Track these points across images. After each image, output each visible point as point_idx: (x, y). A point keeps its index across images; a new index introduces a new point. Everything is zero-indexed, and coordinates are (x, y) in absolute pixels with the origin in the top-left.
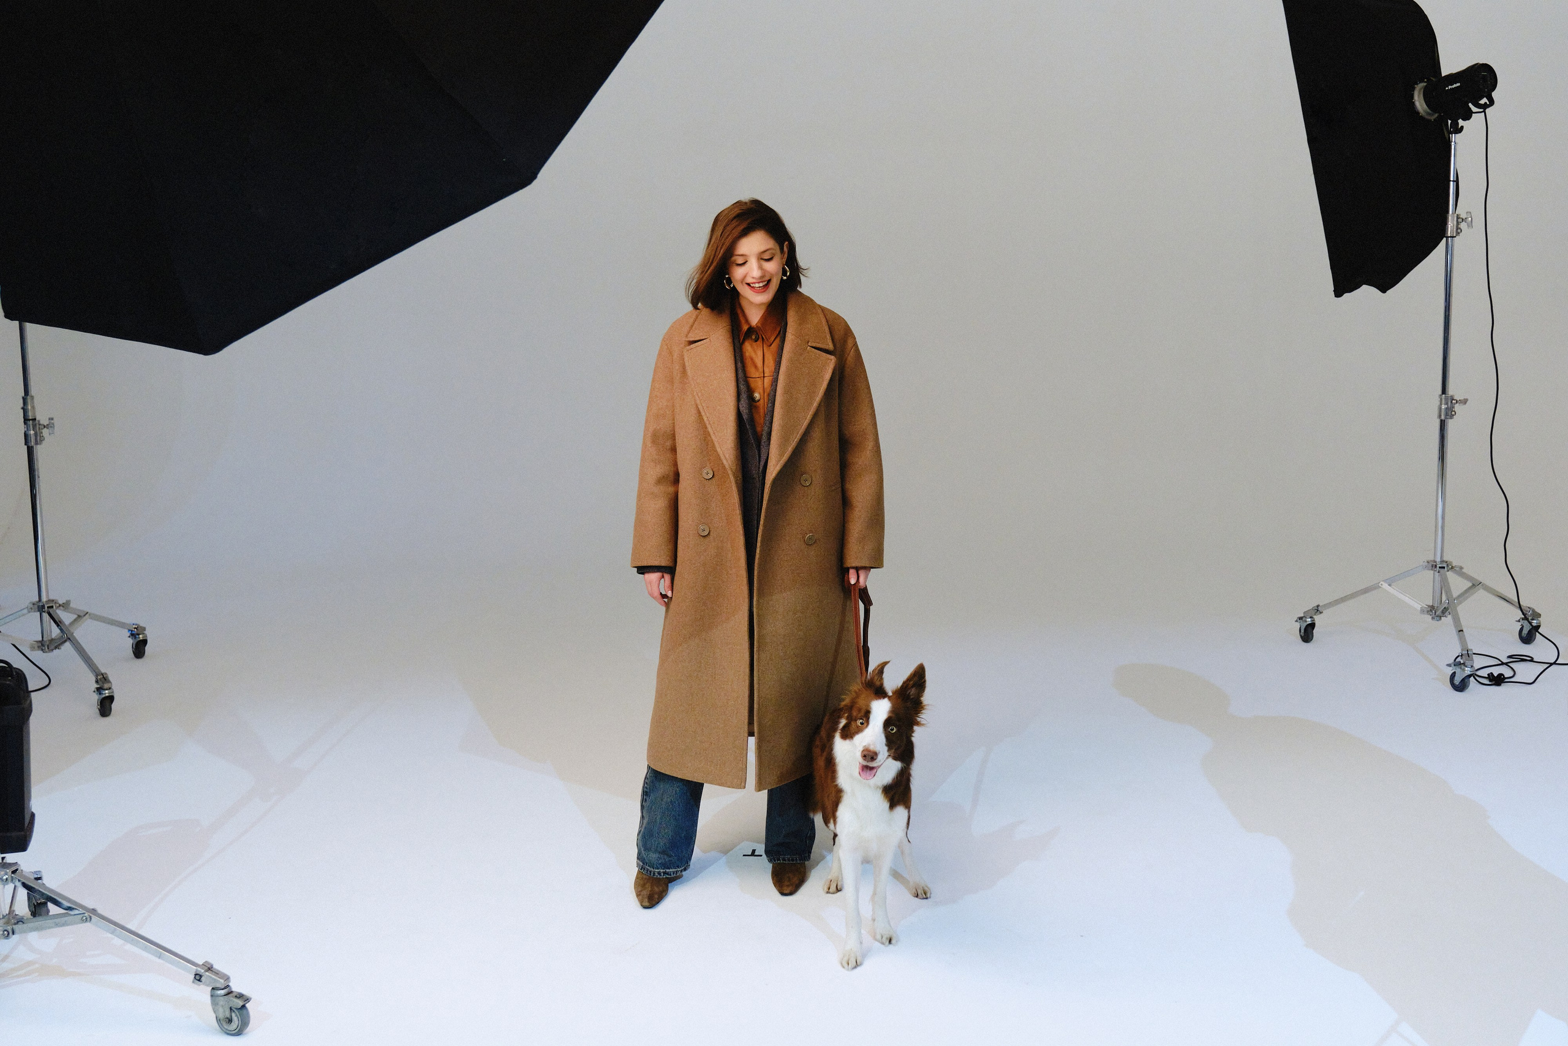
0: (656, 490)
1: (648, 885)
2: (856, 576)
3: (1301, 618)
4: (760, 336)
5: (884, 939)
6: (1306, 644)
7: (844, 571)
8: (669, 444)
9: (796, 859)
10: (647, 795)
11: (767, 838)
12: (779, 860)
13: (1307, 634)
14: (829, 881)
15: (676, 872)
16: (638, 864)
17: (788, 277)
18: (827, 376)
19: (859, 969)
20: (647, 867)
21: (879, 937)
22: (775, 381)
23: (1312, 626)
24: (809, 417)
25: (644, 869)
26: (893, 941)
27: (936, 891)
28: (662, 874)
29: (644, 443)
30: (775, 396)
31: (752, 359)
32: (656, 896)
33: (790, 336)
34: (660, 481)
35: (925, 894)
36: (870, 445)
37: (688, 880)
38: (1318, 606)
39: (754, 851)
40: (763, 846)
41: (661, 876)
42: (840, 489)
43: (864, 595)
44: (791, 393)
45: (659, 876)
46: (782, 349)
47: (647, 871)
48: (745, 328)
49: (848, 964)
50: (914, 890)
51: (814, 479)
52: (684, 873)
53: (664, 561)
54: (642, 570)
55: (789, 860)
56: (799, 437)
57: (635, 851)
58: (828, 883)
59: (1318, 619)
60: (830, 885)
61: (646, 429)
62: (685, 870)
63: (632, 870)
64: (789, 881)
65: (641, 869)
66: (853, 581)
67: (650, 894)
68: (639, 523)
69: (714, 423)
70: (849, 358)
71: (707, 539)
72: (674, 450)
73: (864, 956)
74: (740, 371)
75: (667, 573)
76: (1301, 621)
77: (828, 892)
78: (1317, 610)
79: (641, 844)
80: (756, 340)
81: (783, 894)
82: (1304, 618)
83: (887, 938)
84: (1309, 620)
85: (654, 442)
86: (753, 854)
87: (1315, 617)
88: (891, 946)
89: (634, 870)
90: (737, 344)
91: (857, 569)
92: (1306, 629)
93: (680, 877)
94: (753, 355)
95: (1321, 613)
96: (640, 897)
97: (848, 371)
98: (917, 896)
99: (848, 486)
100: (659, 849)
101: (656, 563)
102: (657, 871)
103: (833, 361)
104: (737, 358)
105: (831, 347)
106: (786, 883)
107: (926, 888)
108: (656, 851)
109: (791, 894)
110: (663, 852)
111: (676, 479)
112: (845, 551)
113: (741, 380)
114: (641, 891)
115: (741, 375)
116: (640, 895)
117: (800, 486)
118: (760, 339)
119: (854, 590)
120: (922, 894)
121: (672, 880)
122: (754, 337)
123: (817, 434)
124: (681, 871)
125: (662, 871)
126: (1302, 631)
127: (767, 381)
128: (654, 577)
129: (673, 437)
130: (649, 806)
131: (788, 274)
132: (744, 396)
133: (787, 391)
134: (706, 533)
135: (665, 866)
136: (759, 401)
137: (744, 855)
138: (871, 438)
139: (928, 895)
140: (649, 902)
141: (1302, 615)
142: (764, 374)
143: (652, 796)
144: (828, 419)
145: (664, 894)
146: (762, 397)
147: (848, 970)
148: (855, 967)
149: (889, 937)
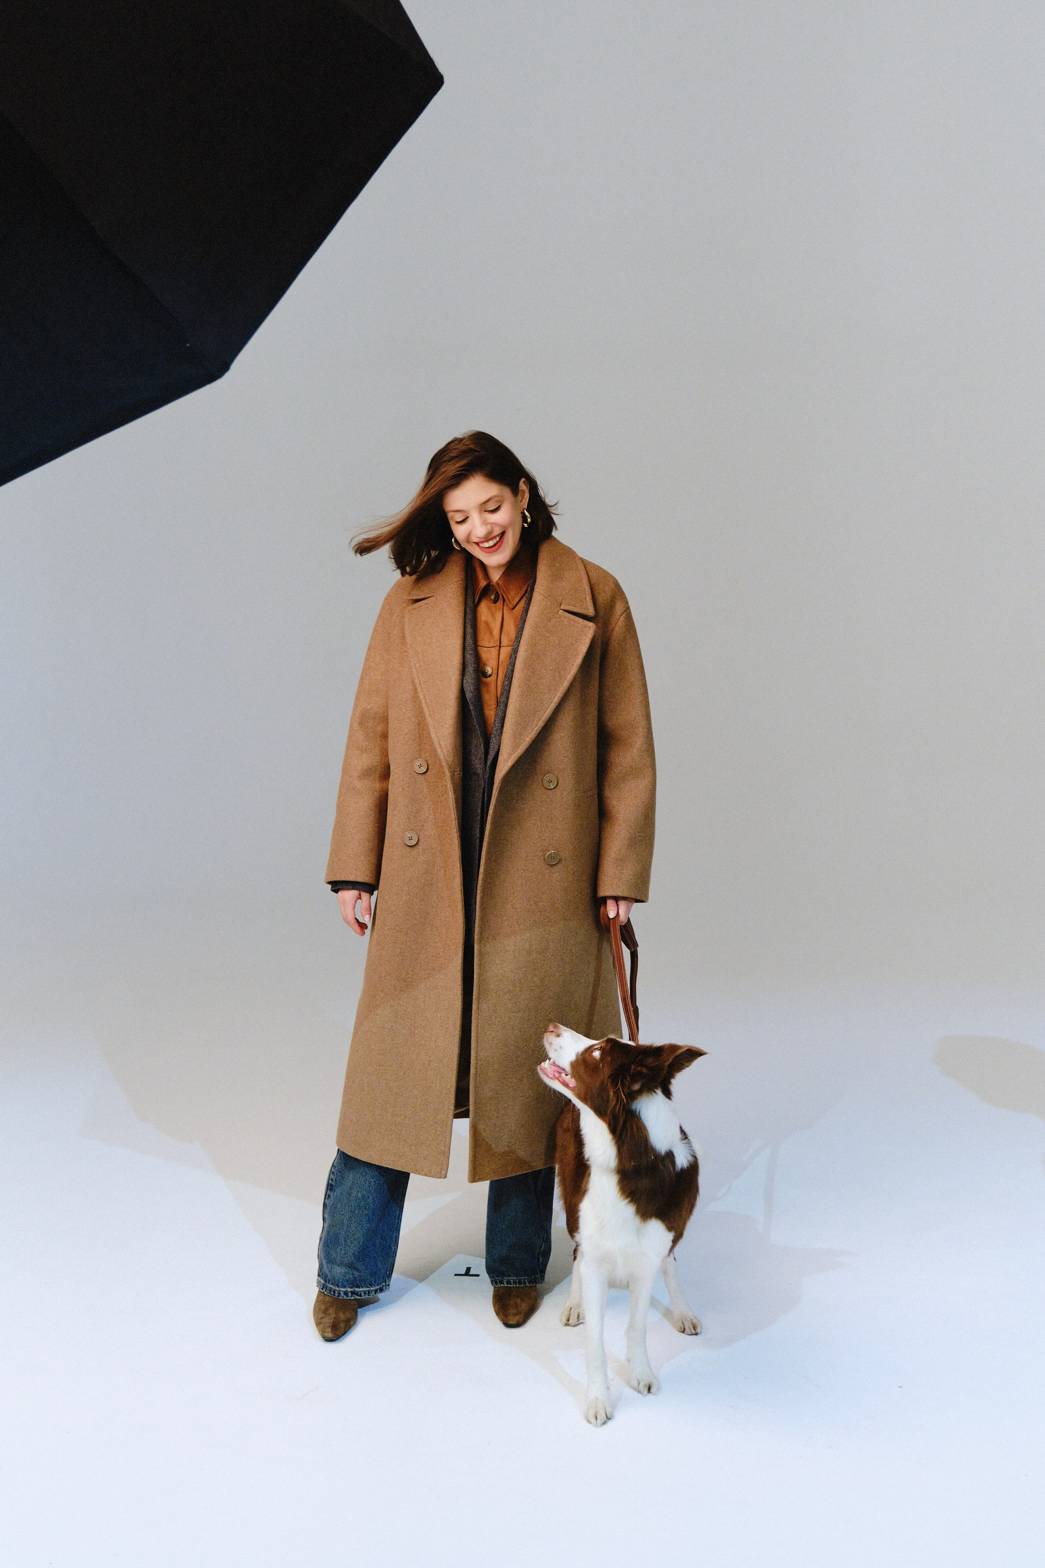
0: (358, 784)
1: (331, 1311)
2: (615, 908)
4: (501, 596)
5: (642, 1385)
7: (599, 902)
8: (379, 728)
9: (525, 1282)
10: (331, 1190)
11: (488, 1251)
12: (502, 1282)
14: (569, 1309)
15: (369, 1291)
16: (318, 1282)
18: (583, 649)
19: (610, 1424)
20: (330, 1285)
21: (635, 1383)
22: (515, 651)
24: (556, 700)
25: (326, 1288)
26: (652, 1390)
27: (708, 1323)
28: (350, 1295)
29: (351, 726)
30: (513, 671)
31: (487, 623)
32: (342, 1325)
33: (537, 596)
34: (366, 773)
35: (694, 1328)
36: (639, 742)
37: (386, 1304)
39: (468, 1269)
40: (483, 1262)
41: (348, 1296)
42: (596, 796)
43: (627, 934)
44: (534, 669)
45: (345, 1297)
46: (526, 611)
47: (330, 1291)
48: (483, 583)
49: (596, 1418)
50: (680, 1323)
51: (560, 781)
52: (380, 1295)
53: (362, 875)
54: (337, 886)
55: (515, 1283)
56: (541, 724)
57: (314, 1266)
58: (566, 1313)
60: (570, 1315)
61: (356, 706)
62: (381, 1290)
63: (312, 1290)
64: (516, 1307)
65: (322, 1289)
66: (612, 915)
67: (334, 1322)
68: (339, 827)
69: (431, 701)
70: (617, 629)
71: (414, 852)
72: (385, 736)
73: (614, 1407)
74: (469, 637)
75: (365, 892)
77: (567, 1325)
79: (322, 1255)
80: (495, 601)
81: (508, 1325)
83: (645, 1386)
85: (361, 724)
86: (468, 1273)
88: (650, 1395)
89: (313, 1291)
90: (470, 602)
91: (617, 899)
93: (377, 1300)
94: (490, 620)
96: (322, 1326)
97: (614, 643)
98: (683, 1332)
99: (607, 793)
100: (346, 1261)
101: (351, 878)
102: (343, 1290)
103: (592, 629)
104: (468, 621)
105: (591, 612)
106: (512, 1311)
107: (695, 1321)
108: (341, 1264)
109: (518, 1325)
110: (351, 1266)
111: (385, 774)
112: (600, 874)
113: (468, 648)
114: (322, 1318)
115: (469, 641)
116: (320, 1323)
117: (543, 789)
118: (500, 602)
119: (614, 926)
120: (691, 1329)
121: (363, 1304)
122: (493, 597)
123: (566, 721)
124: (376, 1291)
125: (349, 1290)
127: (505, 651)
128: (349, 895)
129: (385, 719)
130: (333, 1205)
132: (470, 669)
133: (530, 666)
134: (413, 842)
135: (355, 1283)
136: (490, 675)
137: (456, 1275)
138: (641, 731)
139: (698, 1330)
140: (332, 1332)
142: (500, 643)
143: (338, 1191)
144: (583, 703)
145: (351, 1323)
146: (495, 671)
147: (596, 1426)
148: (604, 1423)
149: (647, 1383)
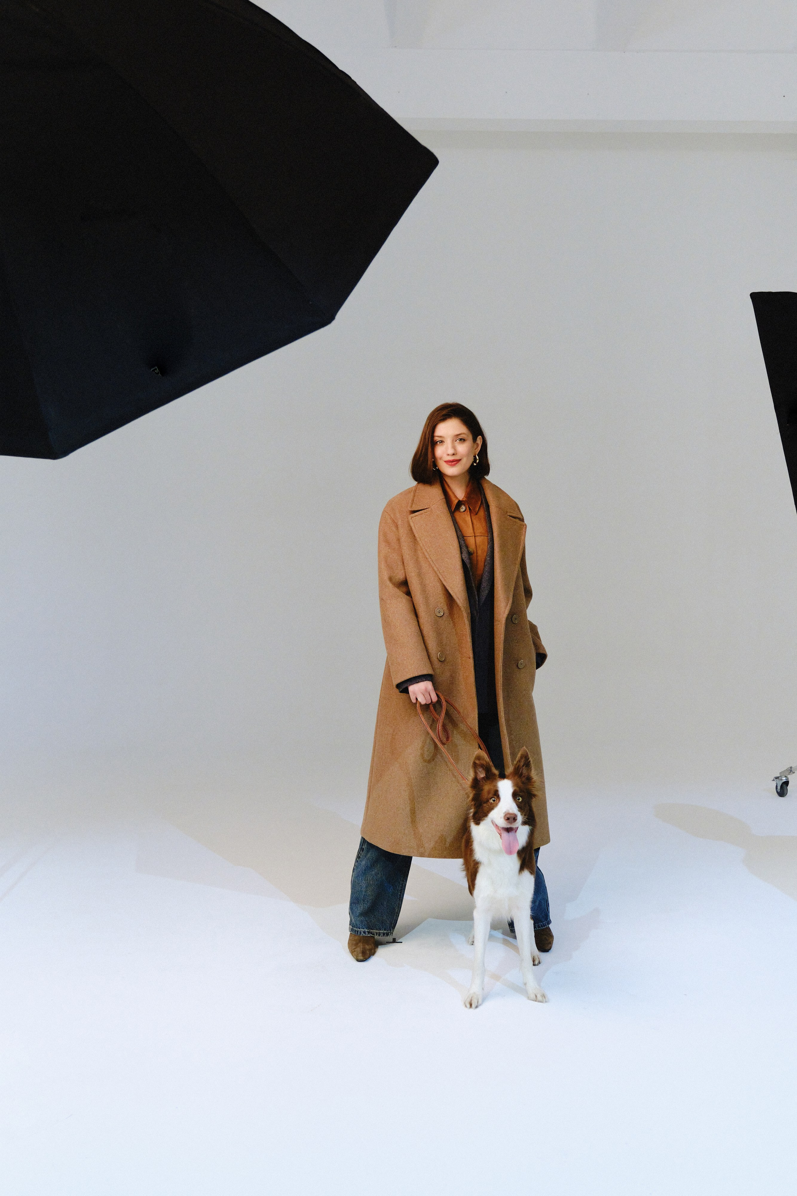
1: (359, 943)
3: (777, 778)
4: (467, 507)
6: (780, 798)
13: (782, 790)
17: (478, 464)
18: (523, 538)
20: (355, 929)
23: (786, 783)
24: (517, 570)
28: (367, 933)
33: (494, 508)
38: (791, 768)
46: (489, 516)
48: (456, 501)
56: (514, 584)
59: (792, 778)
65: (353, 931)
67: (362, 951)
71: (443, 665)
74: (458, 531)
76: (778, 780)
78: (791, 770)
82: (780, 778)
84: (784, 779)
87: (789, 776)
90: (451, 512)
92: (782, 786)
95: (794, 773)
102: (362, 930)
113: (460, 537)
115: (460, 533)
116: (354, 952)
117: (512, 624)
118: (468, 510)
126: (779, 788)
127: (479, 540)
131: (478, 461)
134: (443, 659)
136: (472, 554)
141: (778, 775)
142: (475, 534)
146: (475, 551)
148: (477, 1007)
